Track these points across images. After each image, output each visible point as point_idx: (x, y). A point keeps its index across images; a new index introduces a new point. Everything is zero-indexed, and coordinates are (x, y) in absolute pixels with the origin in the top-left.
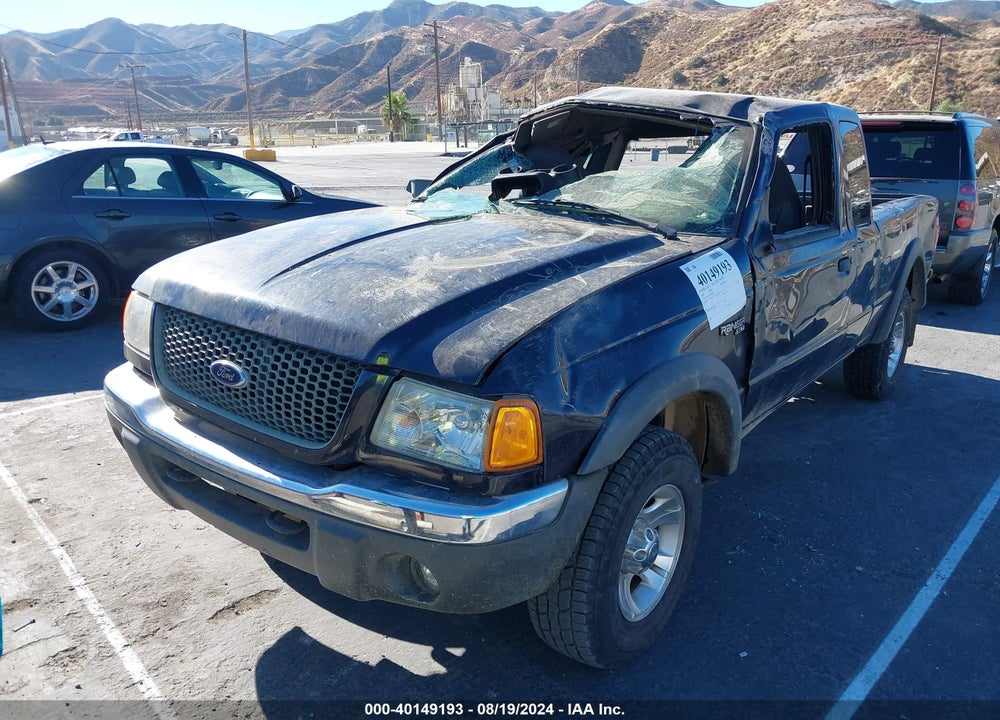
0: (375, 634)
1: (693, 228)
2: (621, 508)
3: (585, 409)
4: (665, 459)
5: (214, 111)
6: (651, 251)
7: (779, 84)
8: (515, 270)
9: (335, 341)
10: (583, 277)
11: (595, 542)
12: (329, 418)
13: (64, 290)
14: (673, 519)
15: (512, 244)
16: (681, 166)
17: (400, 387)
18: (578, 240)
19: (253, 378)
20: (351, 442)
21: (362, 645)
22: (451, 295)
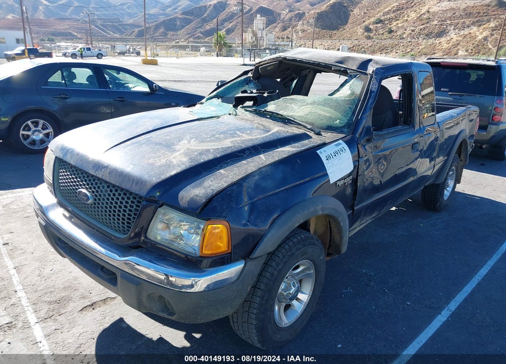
0: (158, 324)
1: (330, 128)
2: (276, 273)
3: (256, 225)
4: (302, 248)
5: (129, 37)
6: (304, 142)
7: (420, 34)
8: (229, 151)
9: (132, 185)
10: (264, 156)
11: (261, 290)
12: (128, 223)
13: (36, 133)
14: (309, 276)
15: (233, 136)
16: (329, 95)
17: (161, 210)
18: (267, 134)
19: (95, 200)
20: (138, 235)
21: (151, 329)
22: (193, 164)
